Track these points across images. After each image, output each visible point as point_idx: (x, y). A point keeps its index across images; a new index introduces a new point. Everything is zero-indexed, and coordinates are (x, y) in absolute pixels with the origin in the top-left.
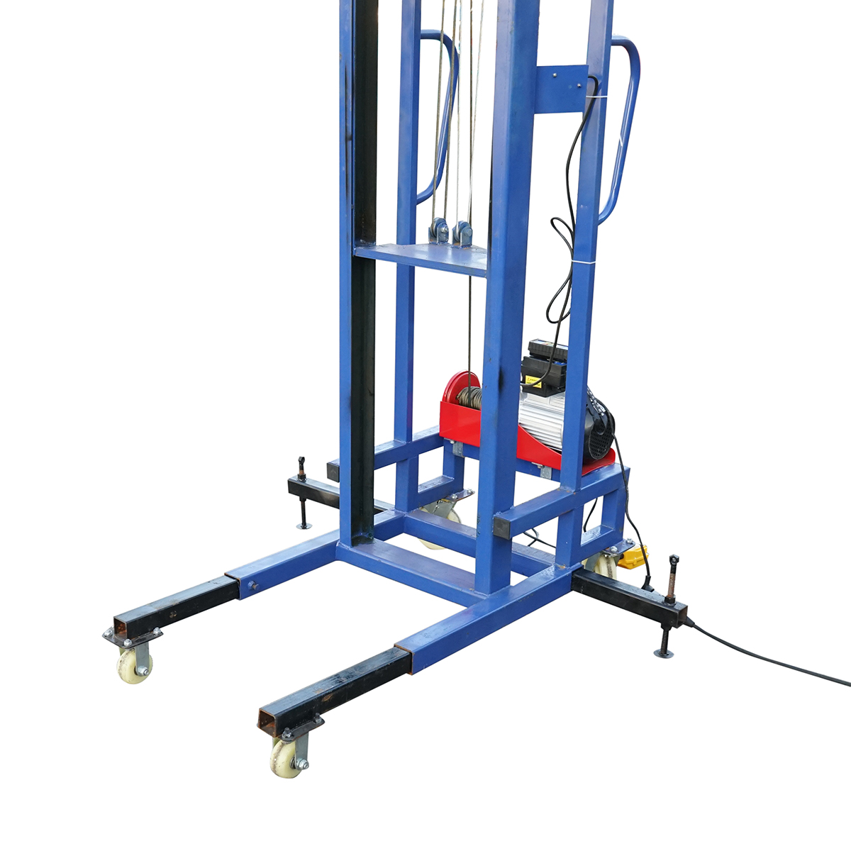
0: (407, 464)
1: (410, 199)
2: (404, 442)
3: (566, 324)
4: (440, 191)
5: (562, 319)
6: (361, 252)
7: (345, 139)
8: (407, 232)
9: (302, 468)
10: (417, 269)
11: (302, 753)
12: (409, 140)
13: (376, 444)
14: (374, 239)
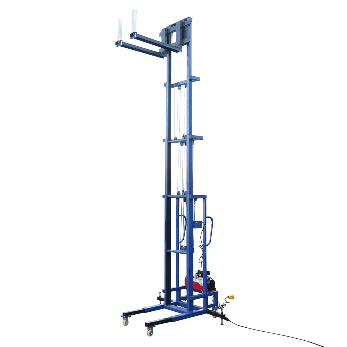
0: (178, 291)
1: (178, 243)
2: (178, 287)
3: (202, 263)
4: (184, 241)
5: (202, 262)
6: (168, 251)
7: (165, 232)
8: (177, 247)
9: (160, 294)
10: (180, 254)
11: (152, 331)
12: (178, 233)
13: (171, 287)
14: (170, 249)
